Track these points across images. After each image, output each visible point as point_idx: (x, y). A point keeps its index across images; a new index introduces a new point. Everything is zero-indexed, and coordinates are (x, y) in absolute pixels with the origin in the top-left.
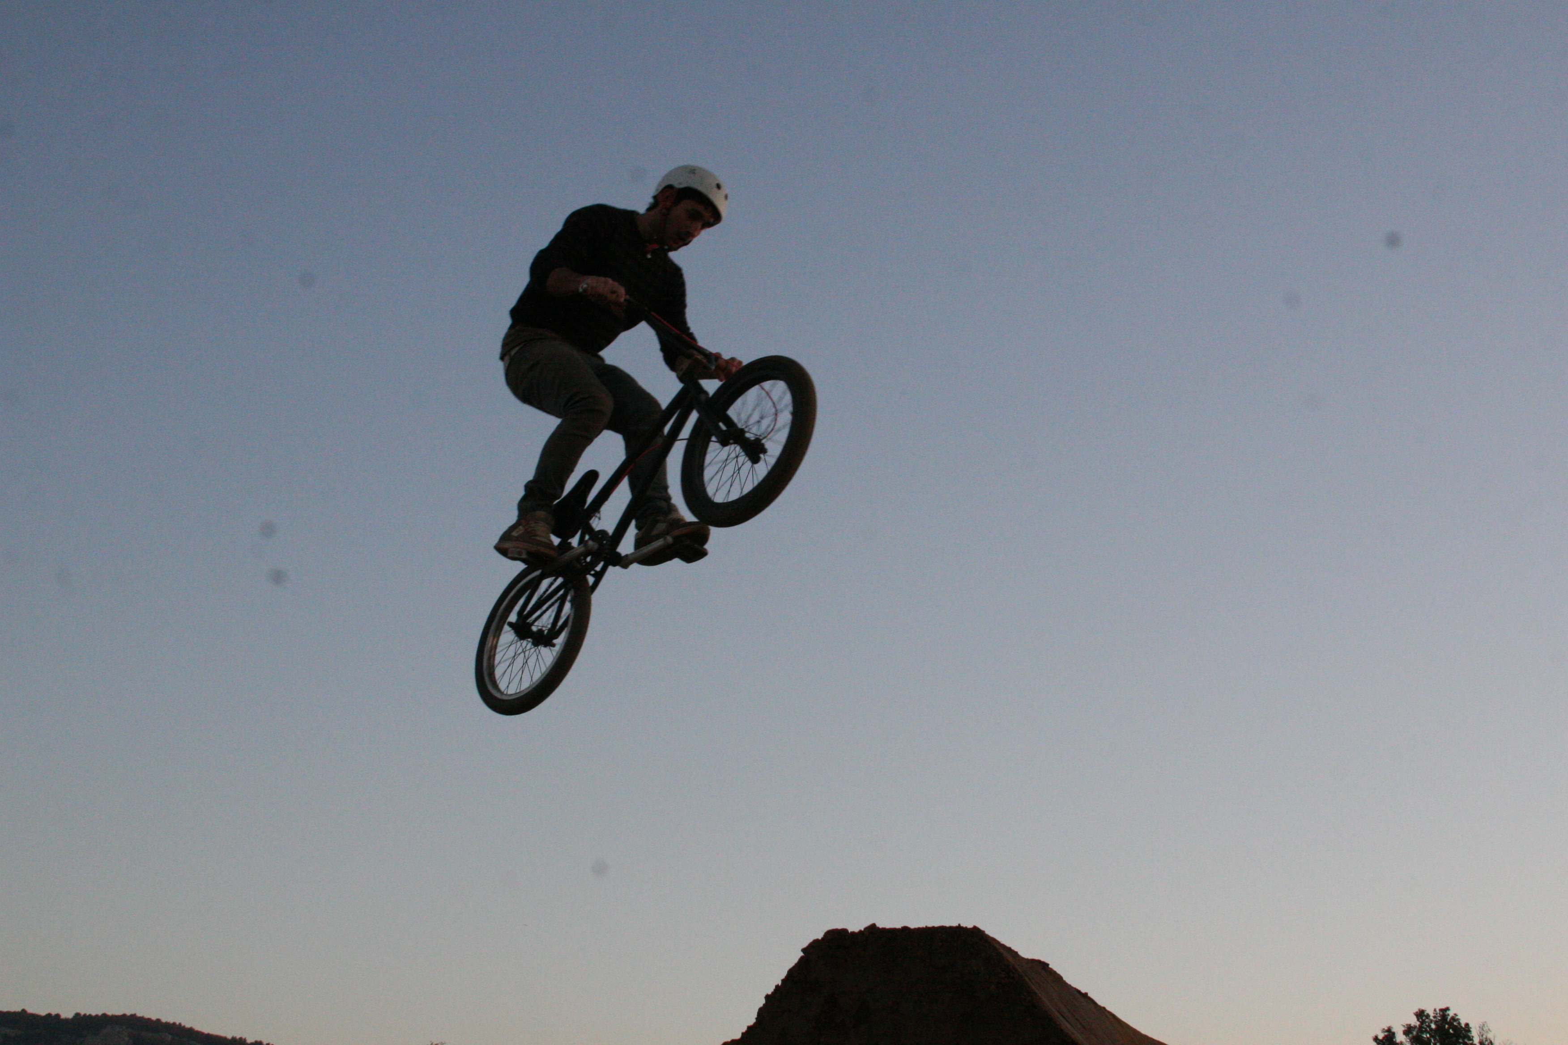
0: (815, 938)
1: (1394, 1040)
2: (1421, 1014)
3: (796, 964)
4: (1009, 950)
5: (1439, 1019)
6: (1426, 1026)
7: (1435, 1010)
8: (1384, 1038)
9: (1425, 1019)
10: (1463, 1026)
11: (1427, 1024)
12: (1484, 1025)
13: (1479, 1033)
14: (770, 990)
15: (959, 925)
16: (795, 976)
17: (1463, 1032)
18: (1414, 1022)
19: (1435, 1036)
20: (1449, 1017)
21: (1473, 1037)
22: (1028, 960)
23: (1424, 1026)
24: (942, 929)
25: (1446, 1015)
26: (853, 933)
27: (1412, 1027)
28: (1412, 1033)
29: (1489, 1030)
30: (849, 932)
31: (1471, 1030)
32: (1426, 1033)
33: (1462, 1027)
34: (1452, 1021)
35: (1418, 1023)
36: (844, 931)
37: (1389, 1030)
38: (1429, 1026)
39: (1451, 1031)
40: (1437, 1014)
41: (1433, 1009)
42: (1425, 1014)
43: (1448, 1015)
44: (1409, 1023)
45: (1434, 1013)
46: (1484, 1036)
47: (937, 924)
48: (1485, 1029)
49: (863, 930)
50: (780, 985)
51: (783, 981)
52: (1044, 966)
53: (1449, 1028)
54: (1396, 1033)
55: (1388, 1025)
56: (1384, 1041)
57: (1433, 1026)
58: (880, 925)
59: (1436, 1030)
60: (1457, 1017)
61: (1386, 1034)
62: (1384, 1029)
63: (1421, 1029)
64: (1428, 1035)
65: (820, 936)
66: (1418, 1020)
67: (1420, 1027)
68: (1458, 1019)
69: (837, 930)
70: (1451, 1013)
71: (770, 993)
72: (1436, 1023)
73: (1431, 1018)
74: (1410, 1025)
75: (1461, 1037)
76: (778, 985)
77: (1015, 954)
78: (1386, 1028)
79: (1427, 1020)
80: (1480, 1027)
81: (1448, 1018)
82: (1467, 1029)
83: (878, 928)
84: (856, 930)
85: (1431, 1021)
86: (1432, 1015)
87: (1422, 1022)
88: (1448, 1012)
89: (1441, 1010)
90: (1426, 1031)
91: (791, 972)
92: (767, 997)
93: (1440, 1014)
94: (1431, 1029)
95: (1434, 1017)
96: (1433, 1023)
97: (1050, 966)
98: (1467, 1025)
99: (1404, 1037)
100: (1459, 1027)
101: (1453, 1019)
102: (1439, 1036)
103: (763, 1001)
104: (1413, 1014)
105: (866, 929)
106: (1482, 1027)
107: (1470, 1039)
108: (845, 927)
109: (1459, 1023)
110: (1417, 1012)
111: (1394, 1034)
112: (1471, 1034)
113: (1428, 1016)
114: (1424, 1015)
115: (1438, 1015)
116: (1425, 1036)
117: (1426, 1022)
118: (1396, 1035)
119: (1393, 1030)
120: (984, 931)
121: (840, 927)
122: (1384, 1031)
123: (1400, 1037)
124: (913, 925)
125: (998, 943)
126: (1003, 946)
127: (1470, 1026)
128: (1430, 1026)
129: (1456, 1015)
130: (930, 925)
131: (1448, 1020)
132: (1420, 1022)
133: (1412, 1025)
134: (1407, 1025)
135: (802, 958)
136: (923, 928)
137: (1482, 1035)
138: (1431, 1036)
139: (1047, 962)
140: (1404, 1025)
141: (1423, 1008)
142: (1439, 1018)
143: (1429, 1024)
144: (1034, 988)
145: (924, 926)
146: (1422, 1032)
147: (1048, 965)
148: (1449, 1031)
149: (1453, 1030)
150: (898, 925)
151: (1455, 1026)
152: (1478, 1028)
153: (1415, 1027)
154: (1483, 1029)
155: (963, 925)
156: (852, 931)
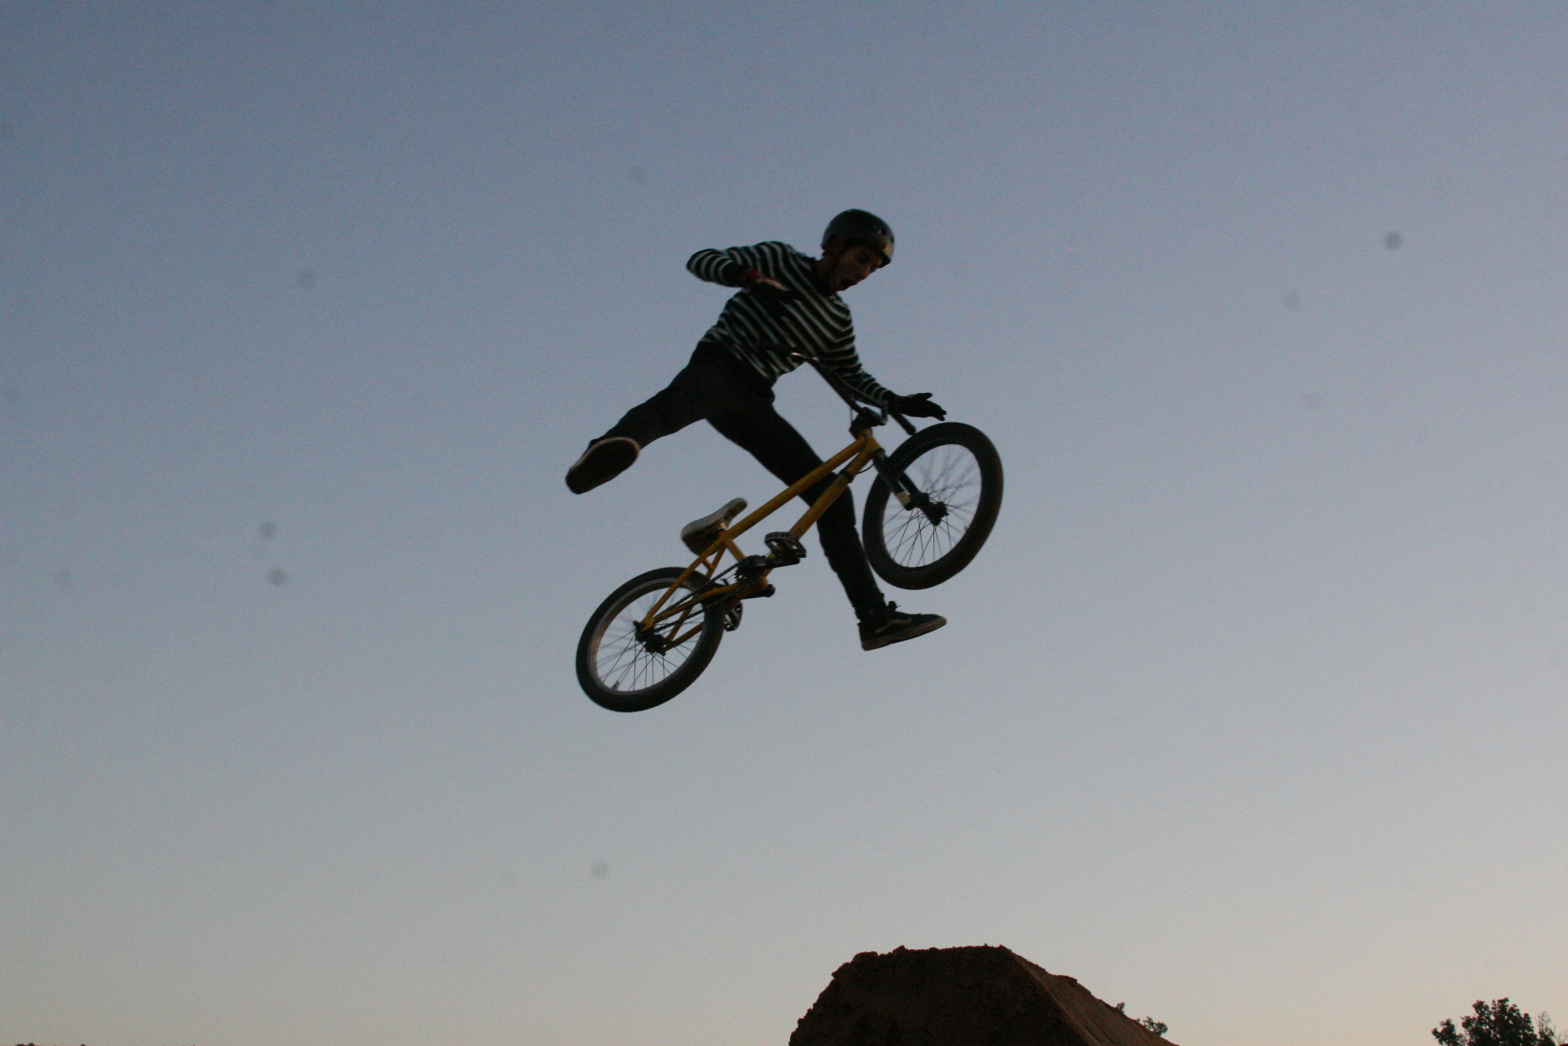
0: (845, 962)
1: (1453, 1033)
2: (1479, 1006)
3: (828, 989)
4: (1036, 967)
5: (1498, 1011)
6: (1485, 1017)
7: (1494, 1001)
8: (1443, 1031)
9: (1484, 1011)
10: (1523, 1016)
11: (1486, 1015)
12: (1543, 1015)
13: (1539, 1024)
14: (802, 1014)
15: (986, 945)
16: (826, 999)
17: (1523, 1022)
18: (1473, 1014)
19: (1495, 1027)
20: (1508, 1009)
21: (1533, 1027)
22: (1055, 976)
23: (1483, 1017)
24: (969, 949)
25: (1505, 1006)
26: (882, 956)
27: (1471, 1019)
28: (1471, 1025)
29: (1549, 1019)
30: (879, 955)
31: (1531, 1020)
32: (1485, 1025)
33: (1521, 1017)
34: (1511, 1012)
35: (1477, 1015)
36: (874, 954)
37: (1448, 1023)
38: (1488, 1018)
39: (1511, 1022)
40: (1495, 1005)
41: (1492, 1000)
42: (1484, 1005)
43: (1507, 1006)
44: (1468, 1015)
45: (1492, 1005)
46: (1544, 1026)
47: (964, 945)
48: (1545, 1019)
49: (892, 952)
50: (812, 1008)
51: (815, 1005)
52: (1072, 982)
53: (1508, 1019)
54: (1455, 1025)
55: (1447, 1018)
56: (1443, 1034)
57: (1492, 1018)
58: (909, 947)
59: (1495, 1022)
60: (1516, 1008)
61: (1445, 1027)
62: (1443, 1022)
63: (1480, 1021)
64: (1488, 1027)
65: (850, 960)
66: (1477, 1012)
67: (1480, 1019)
68: (1517, 1010)
69: (866, 953)
70: (1510, 1004)
71: (802, 1017)
72: (1495, 1014)
73: (1490, 1009)
74: (1469, 1017)
75: (1521, 1028)
76: (810, 1009)
77: (1042, 971)
78: (1445, 1021)
79: (1486, 1012)
80: (1539, 1017)
81: (1506, 1009)
82: (1527, 1019)
83: (907, 950)
84: (886, 953)
85: (1490, 1013)
86: (1490, 1006)
87: (1481, 1014)
88: (1507, 1003)
89: (1500, 1001)
90: (1486, 1023)
91: (823, 996)
92: (800, 1021)
93: (1498, 1005)
94: (1490, 1021)
95: (1493, 1008)
96: (1492, 1014)
97: (1078, 982)
98: (1526, 1015)
99: (1463, 1029)
100: (1518, 1017)
101: (1512, 1009)
102: (1499, 1028)
103: (796, 1026)
104: (1472, 1006)
105: (895, 951)
106: (1541, 1017)
107: (1530, 1029)
108: (874, 951)
109: (1519, 1014)
110: (1475, 1004)
111: (1453, 1026)
112: (1531, 1024)
113: (1487, 1008)
114: (1483, 1007)
115: (1497, 1006)
116: (1484, 1028)
117: (1485, 1014)
118: (1455, 1028)
119: (1452, 1023)
120: (1011, 950)
121: (869, 950)
122: (1442, 1024)
123: (1459, 1030)
124: (940, 946)
125: (1025, 961)
126: (1031, 964)
127: (1530, 1016)
128: (1490, 1017)
129: (1515, 1006)
130: (957, 946)
131: (1507, 1011)
132: (1479, 1013)
133: (1471, 1017)
134: (1466, 1017)
135: (832, 982)
136: (950, 949)
137: (1542, 1025)
138: (1491, 1027)
139: (1075, 978)
140: (1463, 1017)
141: (1482, 1000)
142: (1498, 1009)
143: (1488, 1015)
144: (1061, 1005)
145: (952, 947)
146: (1481, 1024)
147: (1076, 981)
148: (1509, 1022)
149: (1513, 1021)
150: (926, 947)
151: (1515, 1017)
152: (1538, 1018)
153: (1474, 1019)
154: (1542, 1019)
155: (990, 944)
156: (882, 953)
